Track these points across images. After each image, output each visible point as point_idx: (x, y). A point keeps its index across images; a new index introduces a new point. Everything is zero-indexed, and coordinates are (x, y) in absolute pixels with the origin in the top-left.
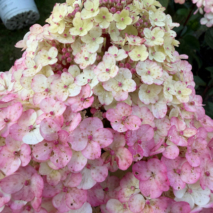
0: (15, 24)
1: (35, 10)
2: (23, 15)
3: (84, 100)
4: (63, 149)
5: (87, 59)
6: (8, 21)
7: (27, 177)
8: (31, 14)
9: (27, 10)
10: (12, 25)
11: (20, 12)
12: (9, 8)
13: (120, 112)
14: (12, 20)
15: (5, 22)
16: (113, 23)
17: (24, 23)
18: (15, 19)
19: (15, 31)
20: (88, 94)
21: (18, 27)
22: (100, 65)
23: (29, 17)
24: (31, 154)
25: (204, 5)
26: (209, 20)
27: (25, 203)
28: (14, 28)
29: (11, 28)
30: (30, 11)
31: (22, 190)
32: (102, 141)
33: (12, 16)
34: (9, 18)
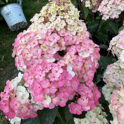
0: (15, 28)
1: (25, 21)
2: (19, 23)
3: (52, 30)
4: (47, 41)
5: (52, 19)
6: (12, 26)
7: (37, 50)
8: (23, 23)
9: (22, 21)
10: (13, 28)
11: (18, 22)
12: (13, 20)
13: (62, 32)
14: (14, 26)
15: (10, 27)
16: (59, 9)
17: (20, 28)
18: (15, 26)
19: (15, 32)
20: (53, 28)
21: (16, 29)
22: (56, 20)
23: (22, 24)
24: (38, 42)
25: (102, 11)
26: (105, 17)
27: (36, 57)
28: (15, 30)
29: (13, 30)
30: (23, 21)
31: (36, 53)
32: (57, 39)
33: (14, 24)
34: (12, 25)
